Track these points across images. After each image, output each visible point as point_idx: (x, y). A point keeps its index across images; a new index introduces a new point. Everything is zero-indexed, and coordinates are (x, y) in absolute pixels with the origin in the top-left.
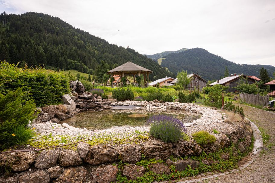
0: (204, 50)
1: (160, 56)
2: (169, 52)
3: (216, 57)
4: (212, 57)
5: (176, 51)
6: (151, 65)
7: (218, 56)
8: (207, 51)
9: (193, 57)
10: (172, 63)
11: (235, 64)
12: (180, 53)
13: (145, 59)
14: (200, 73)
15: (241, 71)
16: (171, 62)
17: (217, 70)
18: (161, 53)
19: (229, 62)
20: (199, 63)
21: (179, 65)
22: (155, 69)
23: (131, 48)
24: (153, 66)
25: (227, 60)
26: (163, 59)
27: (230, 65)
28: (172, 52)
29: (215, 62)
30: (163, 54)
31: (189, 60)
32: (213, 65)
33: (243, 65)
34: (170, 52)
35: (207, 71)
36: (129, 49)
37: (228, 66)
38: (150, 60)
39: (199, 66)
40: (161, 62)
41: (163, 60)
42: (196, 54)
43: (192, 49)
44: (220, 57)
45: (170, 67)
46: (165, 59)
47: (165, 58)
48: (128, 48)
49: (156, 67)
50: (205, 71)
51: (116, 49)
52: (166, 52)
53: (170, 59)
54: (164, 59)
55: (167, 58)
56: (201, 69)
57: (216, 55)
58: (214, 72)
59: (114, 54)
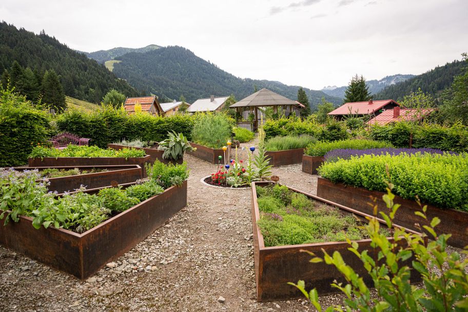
0: (188, 51)
1: (108, 55)
2: (125, 49)
3: (207, 64)
4: (201, 64)
5: (139, 49)
6: (100, 74)
7: (210, 63)
8: (193, 54)
9: (171, 62)
10: (134, 70)
11: (235, 78)
12: (147, 53)
13: (83, 61)
14: (184, 91)
15: (244, 90)
16: (131, 68)
17: (209, 86)
18: (111, 50)
19: (227, 73)
20: (181, 73)
21: (146, 75)
22: (109, 81)
23: (50, 36)
24: (103, 76)
25: (223, 71)
26: (116, 61)
27: (228, 78)
28: (132, 49)
29: (206, 72)
30: (113, 53)
31: (164, 67)
32: (203, 78)
33: (245, 79)
34: (128, 49)
35: (195, 88)
36: (44, 37)
37: (226, 81)
38: (94, 63)
39: (181, 78)
40: (113, 68)
41: (115, 65)
42: (175, 56)
43: (168, 47)
44: (213, 65)
45: (131, 77)
46: (120, 63)
47: (120, 61)
48: (41, 35)
49: (109, 78)
50: (192, 87)
51: (16, 34)
52: (120, 49)
53: (129, 64)
54: (118, 62)
55: (123, 61)
56: (184, 83)
57: (207, 61)
58: (205, 89)
59: (12, 45)
